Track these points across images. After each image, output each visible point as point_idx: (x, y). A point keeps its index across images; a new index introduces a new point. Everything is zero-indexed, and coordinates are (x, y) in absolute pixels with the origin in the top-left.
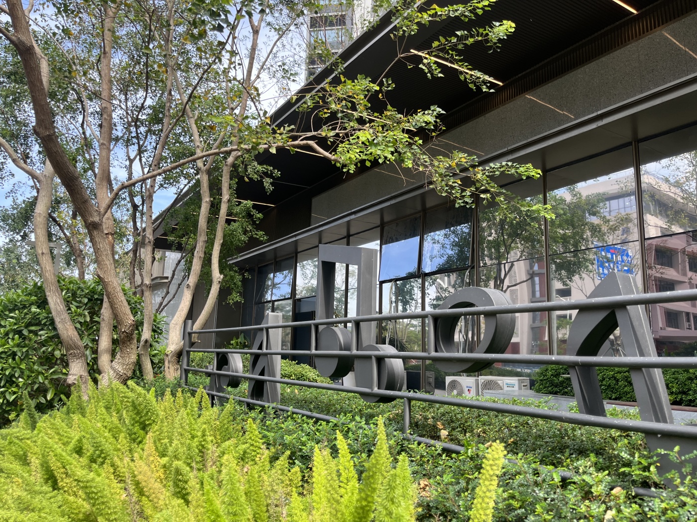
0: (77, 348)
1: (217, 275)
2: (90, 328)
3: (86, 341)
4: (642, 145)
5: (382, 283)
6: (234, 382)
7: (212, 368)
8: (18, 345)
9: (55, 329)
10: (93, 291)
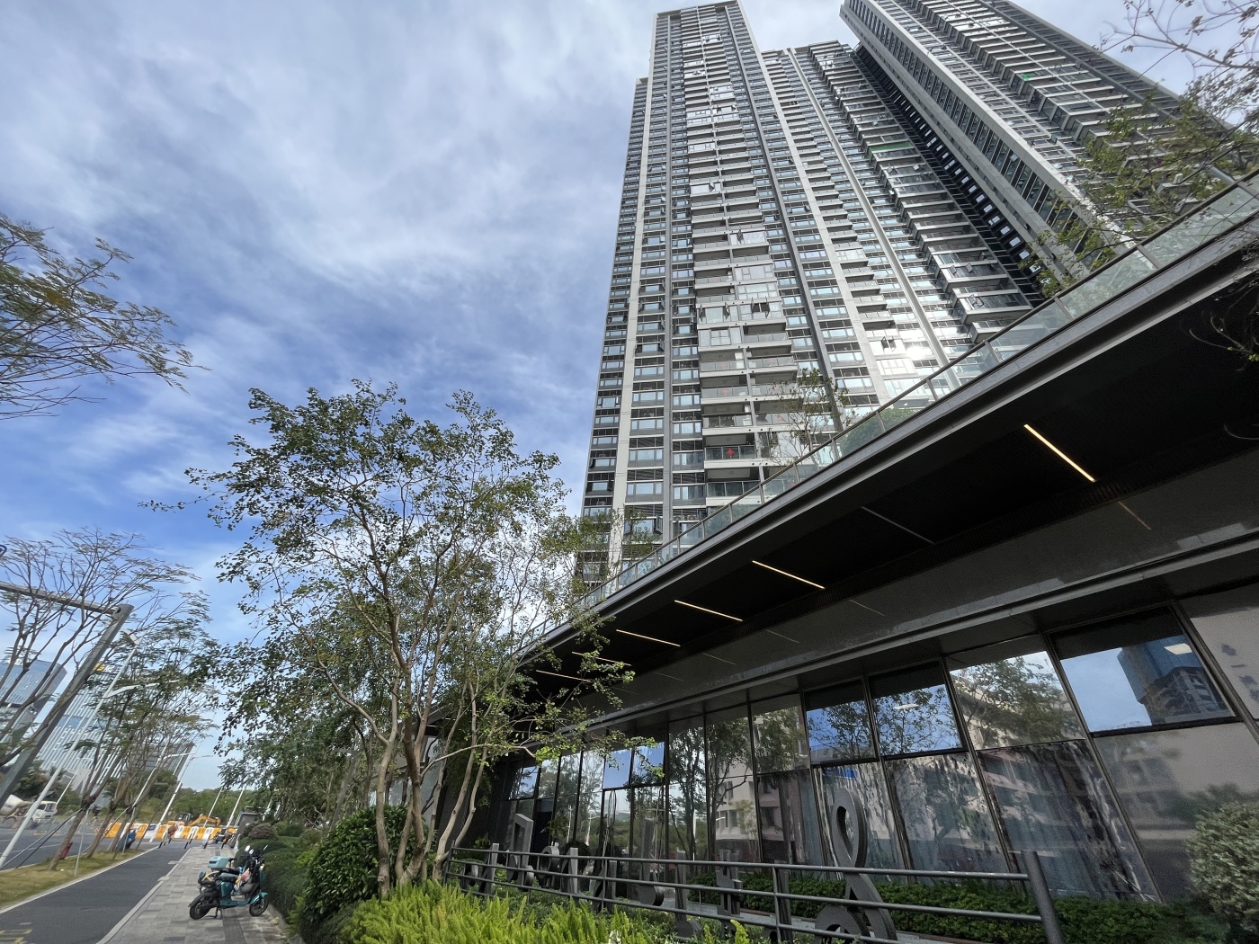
0: (386, 856)
1: (473, 809)
2: (394, 844)
3: (392, 852)
4: (752, 705)
5: (604, 791)
6: (472, 883)
7: (462, 874)
8: (354, 854)
9: (377, 843)
10: (399, 815)
